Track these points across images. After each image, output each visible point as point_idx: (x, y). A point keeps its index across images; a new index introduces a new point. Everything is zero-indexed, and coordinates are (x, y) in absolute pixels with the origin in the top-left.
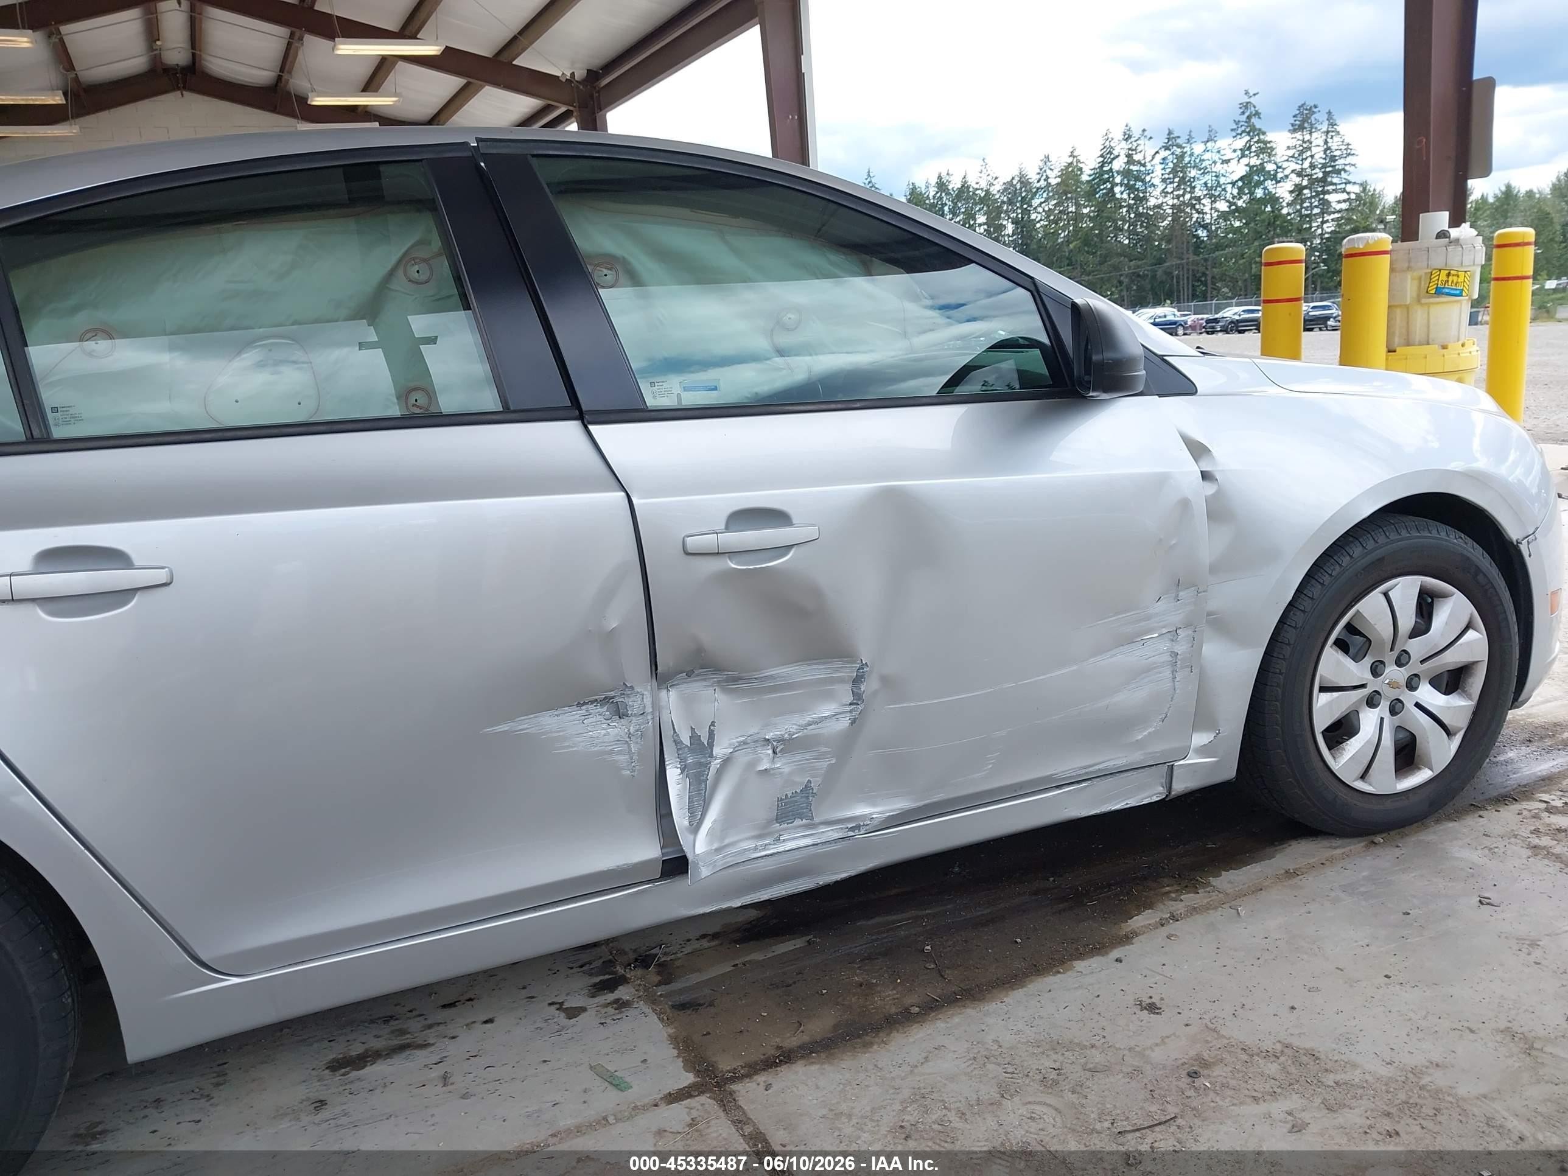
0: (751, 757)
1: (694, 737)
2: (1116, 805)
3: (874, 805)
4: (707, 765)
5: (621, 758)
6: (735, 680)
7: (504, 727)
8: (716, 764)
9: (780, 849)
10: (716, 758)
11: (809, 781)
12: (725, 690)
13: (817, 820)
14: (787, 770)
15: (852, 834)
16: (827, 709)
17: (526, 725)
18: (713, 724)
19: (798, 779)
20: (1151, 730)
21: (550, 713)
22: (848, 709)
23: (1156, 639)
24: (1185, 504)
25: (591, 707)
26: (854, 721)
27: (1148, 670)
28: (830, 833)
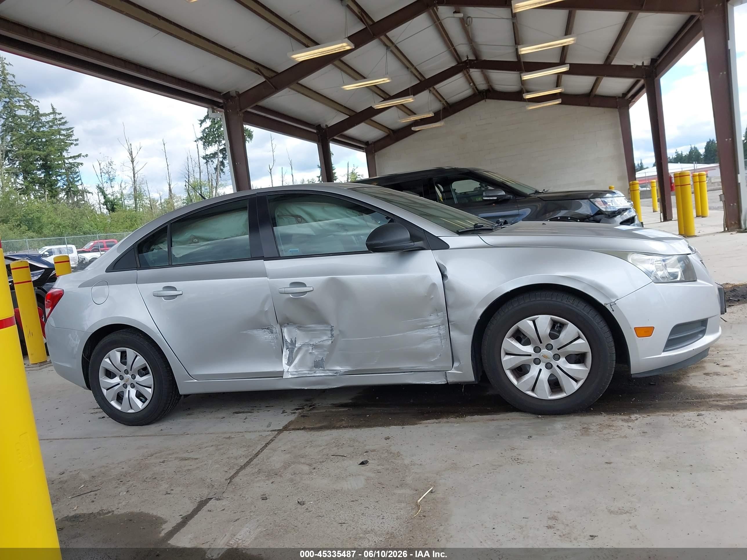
0: (307, 349)
1: (291, 341)
2: (427, 382)
3: (341, 368)
4: (294, 349)
5: (273, 343)
6: (300, 327)
7: (245, 332)
8: (296, 349)
9: (315, 375)
10: (296, 347)
11: (323, 358)
12: (299, 329)
13: (325, 369)
14: (316, 353)
15: (335, 374)
16: (325, 338)
17: (250, 332)
18: (296, 338)
19: (320, 356)
20: (436, 358)
21: (255, 330)
22: (330, 338)
23: (432, 328)
24: (434, 285)
25: (265, 330)
26: (332, 342)
27: (431, 338)
28: (330, 373)
